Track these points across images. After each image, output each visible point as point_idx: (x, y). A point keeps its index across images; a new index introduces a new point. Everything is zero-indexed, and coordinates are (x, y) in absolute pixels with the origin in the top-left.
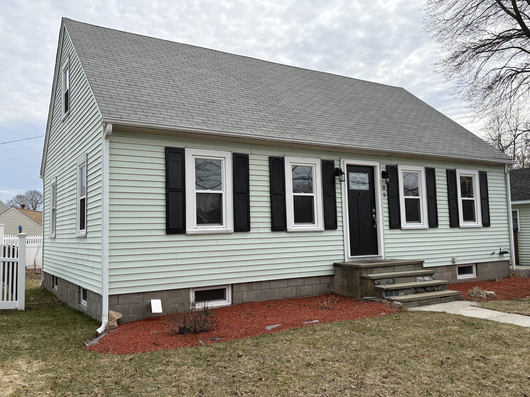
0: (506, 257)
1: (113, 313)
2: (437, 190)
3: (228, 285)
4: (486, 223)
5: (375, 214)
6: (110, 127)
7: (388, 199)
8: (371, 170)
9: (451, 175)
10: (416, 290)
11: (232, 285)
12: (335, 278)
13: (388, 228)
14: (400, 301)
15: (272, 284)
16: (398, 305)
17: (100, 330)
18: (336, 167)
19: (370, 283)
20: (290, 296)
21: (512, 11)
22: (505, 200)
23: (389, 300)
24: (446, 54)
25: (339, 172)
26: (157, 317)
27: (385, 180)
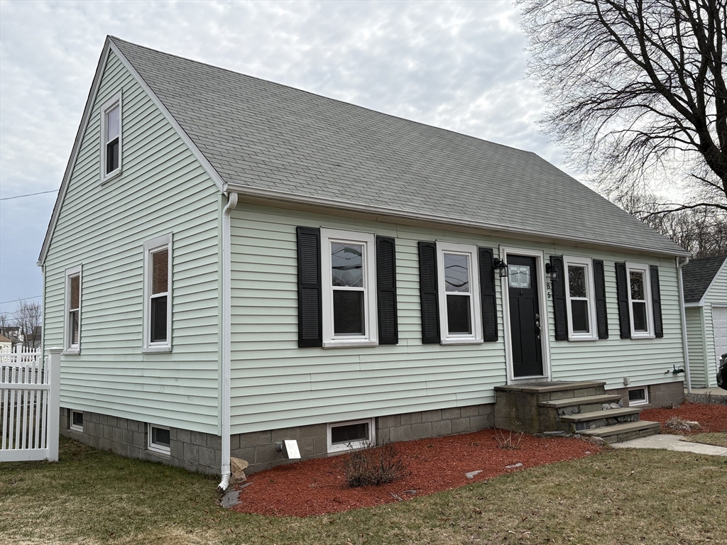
0: (681, 377)
2: (606, 290)
3: (371, 418)
4: (659, 334)
5: (539, 320)
7: (553, 301)
8: (532, 262)
9: (620, 269)
11: (377, 419)
12: (497, 407)
13: (553, 339)
15: (423, 416)
16: (599, 440)
18: (495, 256)
19: (552, 413)
20: (444, 433)
22: (677, 303)
25: (498, 264)
27: (549, 275)
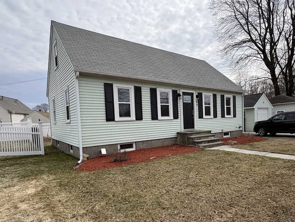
0: (241, 129)
1: (84, 154)
2: (217, 103)
3: (134, 142)
4: (235, 116)
5: (193, 112)
6: (78, 73)
7: (198, 106)
8: (192, 95)
9: (222, 97)
10: (209, 142)
11: (136, 142)
12: (177, 138)
13: (198, 118)
14: (202, 146)
15: (152, 141)
16: (202, 148)
17: (79, 162)
18: (178, 93)
19: (191, 140)
20: (159, 146)
21: (247, 30)
22: (241, 107)
23: (198, 146)
24: (222, 48)
25: (179, 95)
26: (104, 156)
27: (197, 98)
